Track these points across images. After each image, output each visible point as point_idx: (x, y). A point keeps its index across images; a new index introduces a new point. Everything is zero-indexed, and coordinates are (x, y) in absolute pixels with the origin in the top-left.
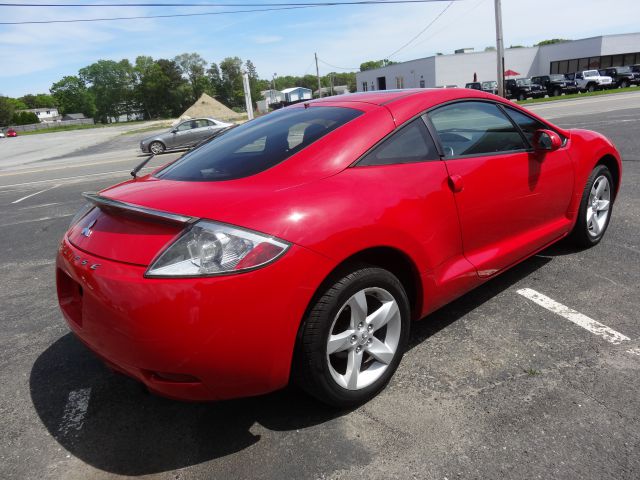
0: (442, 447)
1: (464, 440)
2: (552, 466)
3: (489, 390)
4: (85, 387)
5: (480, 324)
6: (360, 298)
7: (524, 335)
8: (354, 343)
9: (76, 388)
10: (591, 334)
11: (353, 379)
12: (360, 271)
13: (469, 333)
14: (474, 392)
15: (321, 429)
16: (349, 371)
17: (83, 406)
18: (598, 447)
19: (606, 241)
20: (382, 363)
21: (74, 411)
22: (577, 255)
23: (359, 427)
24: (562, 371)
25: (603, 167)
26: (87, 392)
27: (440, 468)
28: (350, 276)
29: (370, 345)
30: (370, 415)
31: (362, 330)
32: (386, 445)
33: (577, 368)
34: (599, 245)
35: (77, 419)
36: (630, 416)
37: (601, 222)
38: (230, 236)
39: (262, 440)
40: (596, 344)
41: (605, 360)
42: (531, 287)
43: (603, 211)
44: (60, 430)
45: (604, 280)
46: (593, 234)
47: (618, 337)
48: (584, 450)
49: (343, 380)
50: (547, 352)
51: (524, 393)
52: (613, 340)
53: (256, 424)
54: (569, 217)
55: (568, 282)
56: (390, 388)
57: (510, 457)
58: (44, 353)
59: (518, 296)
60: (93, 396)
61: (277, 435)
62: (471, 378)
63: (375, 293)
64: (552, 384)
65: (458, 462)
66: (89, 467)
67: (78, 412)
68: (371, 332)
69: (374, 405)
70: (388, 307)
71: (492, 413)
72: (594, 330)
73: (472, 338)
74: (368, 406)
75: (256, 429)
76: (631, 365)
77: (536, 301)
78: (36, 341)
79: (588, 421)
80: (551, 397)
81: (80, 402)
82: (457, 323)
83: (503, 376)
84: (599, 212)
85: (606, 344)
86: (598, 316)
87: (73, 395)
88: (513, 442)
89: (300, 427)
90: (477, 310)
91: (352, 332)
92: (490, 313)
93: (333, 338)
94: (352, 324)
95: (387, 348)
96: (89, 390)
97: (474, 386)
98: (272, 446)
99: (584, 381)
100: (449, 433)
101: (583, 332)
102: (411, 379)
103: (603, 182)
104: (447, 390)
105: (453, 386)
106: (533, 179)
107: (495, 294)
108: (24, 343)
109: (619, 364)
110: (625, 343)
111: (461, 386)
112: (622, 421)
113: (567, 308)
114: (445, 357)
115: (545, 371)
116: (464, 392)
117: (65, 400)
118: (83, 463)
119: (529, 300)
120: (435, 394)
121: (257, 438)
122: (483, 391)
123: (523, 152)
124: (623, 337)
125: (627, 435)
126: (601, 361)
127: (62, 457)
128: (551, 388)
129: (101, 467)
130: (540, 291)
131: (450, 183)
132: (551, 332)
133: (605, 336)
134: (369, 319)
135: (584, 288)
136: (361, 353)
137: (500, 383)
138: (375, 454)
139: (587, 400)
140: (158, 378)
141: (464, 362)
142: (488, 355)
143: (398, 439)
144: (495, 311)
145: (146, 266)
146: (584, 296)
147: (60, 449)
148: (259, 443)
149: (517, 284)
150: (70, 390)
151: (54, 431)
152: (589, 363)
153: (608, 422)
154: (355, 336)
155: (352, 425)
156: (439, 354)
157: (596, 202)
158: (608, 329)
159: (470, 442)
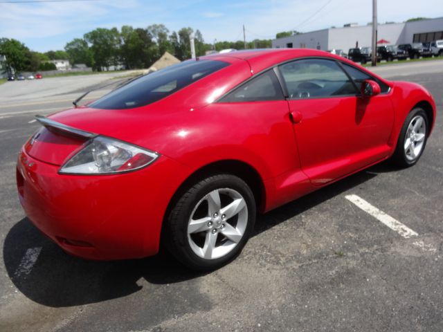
0: (263, 302)
1: (279, 299)
2: (335, 321)
3: (307, 265)
4: (38, 246)
5: (314, 219)
6: (215, 195)
7: (342, 227)
8: (211, 227)
9: (32, 247)
10: (390, 230)
11: (209, 252)
13: (303, 224)
14: (295, 265)
15: (184, 285)
16: (206, 246)
17: (34, 259)
18: (372, 310)
19: (420, 164)
20: (232, 242)
21: (27, 262)
22: (396, 173)
23: (211, 285)
24: (362, 255)
25: (419, 109)
26: (38, 250)
27: (257, 318)
28: (207, 180)
29: (223, 229)
30: (220, 277)
31: (217, 218)
32: (225, 299)
33: (374, 253)
34: (414, 166)
35: (28, 267)
36: (403, 289)
37: (417, 151)
38: (118, 148)
39: (143, 289)
40: (392, 236)
41: (397, 249)
42: (357, 194)
43: (419, 142)
44: (16, 273)
45: (411, 192)
46: (410, 158)
47: (410, 232)
48: (362, 312)
49: (201, 252)
50: (355, 241)
51: (331, 268)
52: (405, 235)
53: (142, 278)
54: (390, 145)
55: (384, 192)
56: (239, 259)
57: (308, 313)
58: (19, 223)
59: (345, 200)
60: (42, 252)
61: (153, 286)
62: (297, 256)
63: (228, 193)
64: (353, 263)
65: (271, 313)
66: (28, 299)
67: (30, 262)
68: (225, 220)
69: (224, 271)
70: (237, 203)
71: (305, 281)
72: (393, 227)
73: (304, 229)
74: (220, 271)
75: (142, 282)
76: (415, 253)
77: (358, 204)
78: (15, 214)
79: (370, 291)
80: (349, 272)
81: (33, 256)
82: (297, 217)
83: (319, 256)
84: (416, 143)
85: (399, 237)
86: (399, 217)
87: (30, 250)
88: (313, 303)
89: (170, 283)
90: (314, 208)
91: (209, 219)
92: (322, 211)
93: (192, 223)
94: (210, 213)
95: (237, 232)
96: (40, 249)
97: (297, 262)
98: (149, 292)
99: (376, 263)
100: (271, 293)
101: (385, 228)
102: (255, 254)
103: (420, 121)
104: (278, 263)
105: (283, 260)
107: (330, 198)
108: (8, 215)
109: (405, 252)
110: (414, 237)
111: (288, 261)
112: (396, 292)
113: (377, 210)
114: (283, 240)
115: (350, 254)
116: (289, 265)
117: (23, 253)
118: (25, 296)
119: (352, 204)
120: (269, 266)
121: (141, 288)
122: (302, 266)
123: (353, 96)
124: (413, 233)
125: (395, 303)
126: (393, 249)
127: (12, 291)
128: (350, 266)
129: (35, 300)
130: (362, 197)
131: (291, 117)
132: (362, 226)
133: (400, 232)
134: (222, 211)
135: (394, 196)
136: (216, 234)
137: (316, 261)
138: (217, 304)
139: (374, 277)
140: (67, 243)
141: (294, 245)
142: (312, 241)
143: (235, 295)
144: (327, 209)
145: (59, 166)
146: (394, 202)
147: (12, 286)
148: (141, 291)
149: (347, 192)
150: (29, 247)
151: (11, 274)
152: (383, 250)
153: (385, 293)
154: (211, 222)
155: (206, 284)
156: (279, 238)
157: (413, 135)
158: (404, 227)
159: (283, 301)
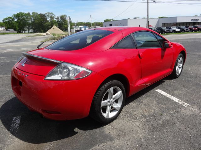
0: (135, 136)
1: (142, 134)
2: (169, 142)
3: (149, 119)
5: (145, 99)
6: (111, 89)
7: (158, 103)
8: (109, 104)
9: (16, 116)
10: (178, 103)
11: (108, 115)
12: (112, 81)
13: (142, 102)
14: (145, 120)
15: (97, 130)
16: (107, 112)
18: (182, 136)
19: (181, 77)
20: (117, 110)
21: (15, 123)
22: (173, 80)
23: (110, 130)
24: (170, 114)
25: (181, 54)
27: (135, 142)
28: (109, 82)
29: (113, 105)
30: (112, 126)
31: (112, 100)
32: (118, 135)
33: (175, 113)
34: (179, 78)
35: (16, 126)
36: (191, 127)
37: (180, 71)
38: (73, 68)
39: (79, 133)
40: (180, 106)
41: (183, 111)
42: (160, 89)
43: (181, 67)
44: (11, 129)
45: (181, 88)
46: (178, 74)
47: (186, 104)
48: (178, 137)
49: (105, 115)
50: (166, 108)
51: (160, 120)
52: (185, 105)
53: (76, 128)
54: (171, 69)
55: (170, 88)
56: (118, 118)
57: (156, 139)
59: (156, 92)
60: (21, 119)
61: (83, 132)
62: (143, 116)
63: (116, 88)
64: (168, 118)
65: (141, 140)
66: (21, 141)
67: (17, 124)
68: (114, 100)
69: (114, 123)
70: (119, 93)
71: (150, 126)
72: (179, 102)
73: (143, 104)
74: (112, 123)
75: (76, 130)
76: (191, 113)
77: (162, 93)
79: (179, 129)
80: (167, 121)
81: (17, 121)
82: (138, 99)
83: (153, 115)
84: (179, 68)
85: (183, 106)
86: (180, 98)
87: (15, 118)
88: (157, 135)
89: (91, 130)
90: (144, 95)
91: (108, 100)
92: (148, 96)
93: (103, 102)
94: (109, 98)
95: (118, 106)
96: (20, 117)
97: (144, 118)
98: (82, 135)
99: (177, 117)
100: (137, 132)
101: (176, 103)
102: (125, 116)
103: (181, 59)
104: (136, 119)
105: (138, 118)
106: (163, 56)
107: (149, 91)
109: (187, 112)
110: (188, 106)
111: (140, 118)
112: (189, 129)
113: (171, 96)
114: (135, 109)
115: (165, 114)
116: (141, 120)
117: (12, 120)
118: (19, 140)
119: (159, 93)
120: (132, 120)
121: (77, 133)
122: (147, 120)
123: (160, 48)
124: (188, 105)
125: (190, 133)
126: (182, 111)
127: (12, 138)
128: (167, 119)
129: (25, 141)
130: (163, 90)
132: (167, 102)
133: (182, 104)
134: (114, 96)
135: (176, 90)
136: (110, 107)
137: (152, 117)
138: (116, 138)
139: (178, 123)
140: (47, 112)
141: (141, 111)
142: (148, 109)
143: (122, 134)
144: (149, 96)
145: (45, 76)
146: (176, 92)
147: (11, 135)
149: (155, 88)
151: (9, 130)
152: (178, 112)
153: (185, 129)
155: (107, 129)
156: (133, 108)
157: (179, 65)
158: (183, 102)
159: (144, 135)
